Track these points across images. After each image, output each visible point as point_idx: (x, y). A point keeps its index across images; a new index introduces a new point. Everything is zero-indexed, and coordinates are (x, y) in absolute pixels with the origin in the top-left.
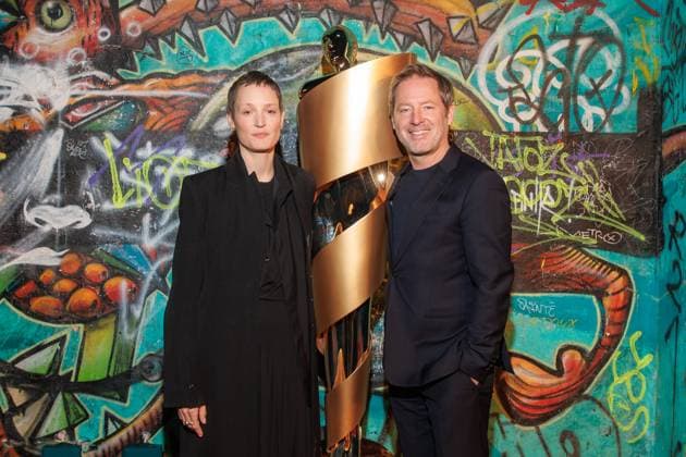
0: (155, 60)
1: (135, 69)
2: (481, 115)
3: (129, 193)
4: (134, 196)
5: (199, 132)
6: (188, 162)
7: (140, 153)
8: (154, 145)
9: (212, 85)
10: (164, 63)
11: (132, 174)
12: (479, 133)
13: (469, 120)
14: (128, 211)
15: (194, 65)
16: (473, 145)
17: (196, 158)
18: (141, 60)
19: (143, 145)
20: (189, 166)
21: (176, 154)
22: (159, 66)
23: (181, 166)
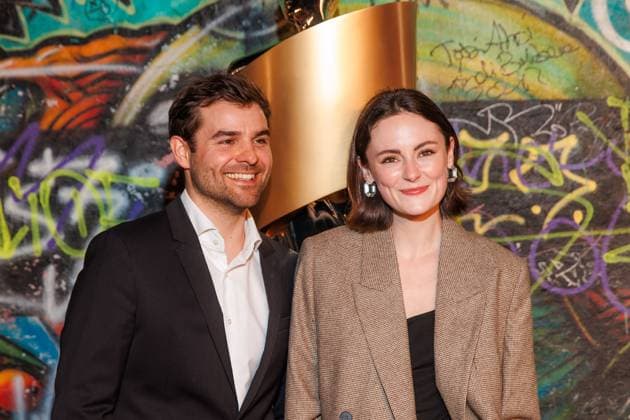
0: (51, 16)
1: (19, 33)
2: (603, 71)
3: (21, 234)
4: (29, 238)
5: (128, 128)
6: (110, 180)
7: (35, 169)
8: (55, 155)
9: (143, 51)
10: (65, 19)
11: (24, 203)
12: (600, 103)
13: (581, 80)
14: (20, 262)
15: (112, 21)
16: (590, 124)
17: (123, 171)
18: (30, 18)
19: (37, 155)
20: (113, 185)
21: (91, 166)
22: (58, 25)
23: (100, 186)
